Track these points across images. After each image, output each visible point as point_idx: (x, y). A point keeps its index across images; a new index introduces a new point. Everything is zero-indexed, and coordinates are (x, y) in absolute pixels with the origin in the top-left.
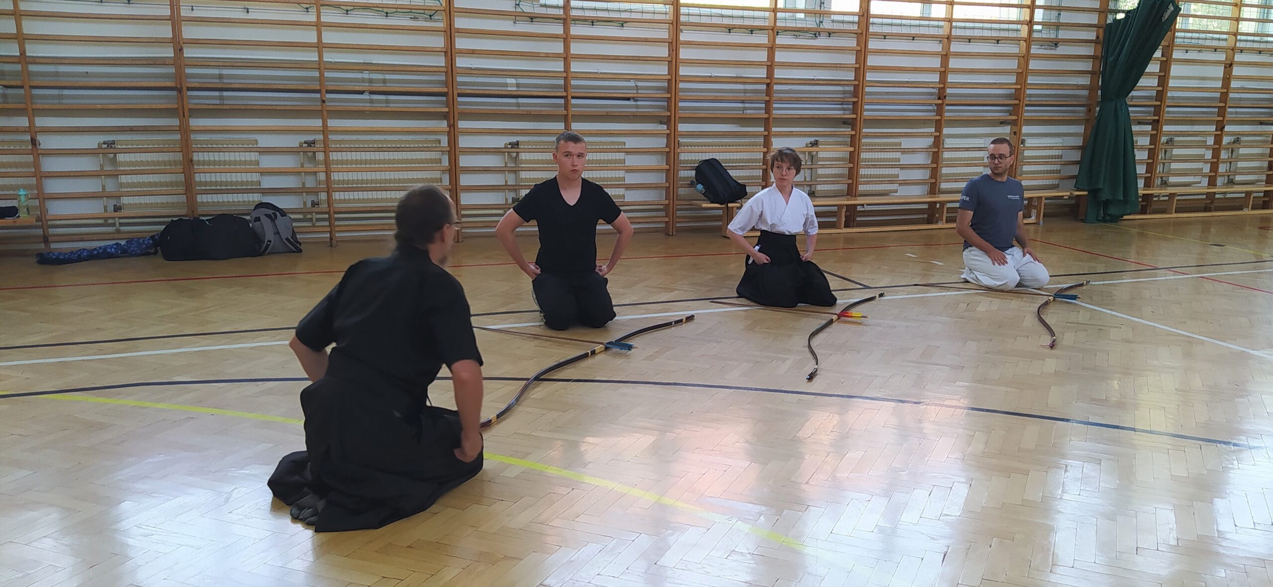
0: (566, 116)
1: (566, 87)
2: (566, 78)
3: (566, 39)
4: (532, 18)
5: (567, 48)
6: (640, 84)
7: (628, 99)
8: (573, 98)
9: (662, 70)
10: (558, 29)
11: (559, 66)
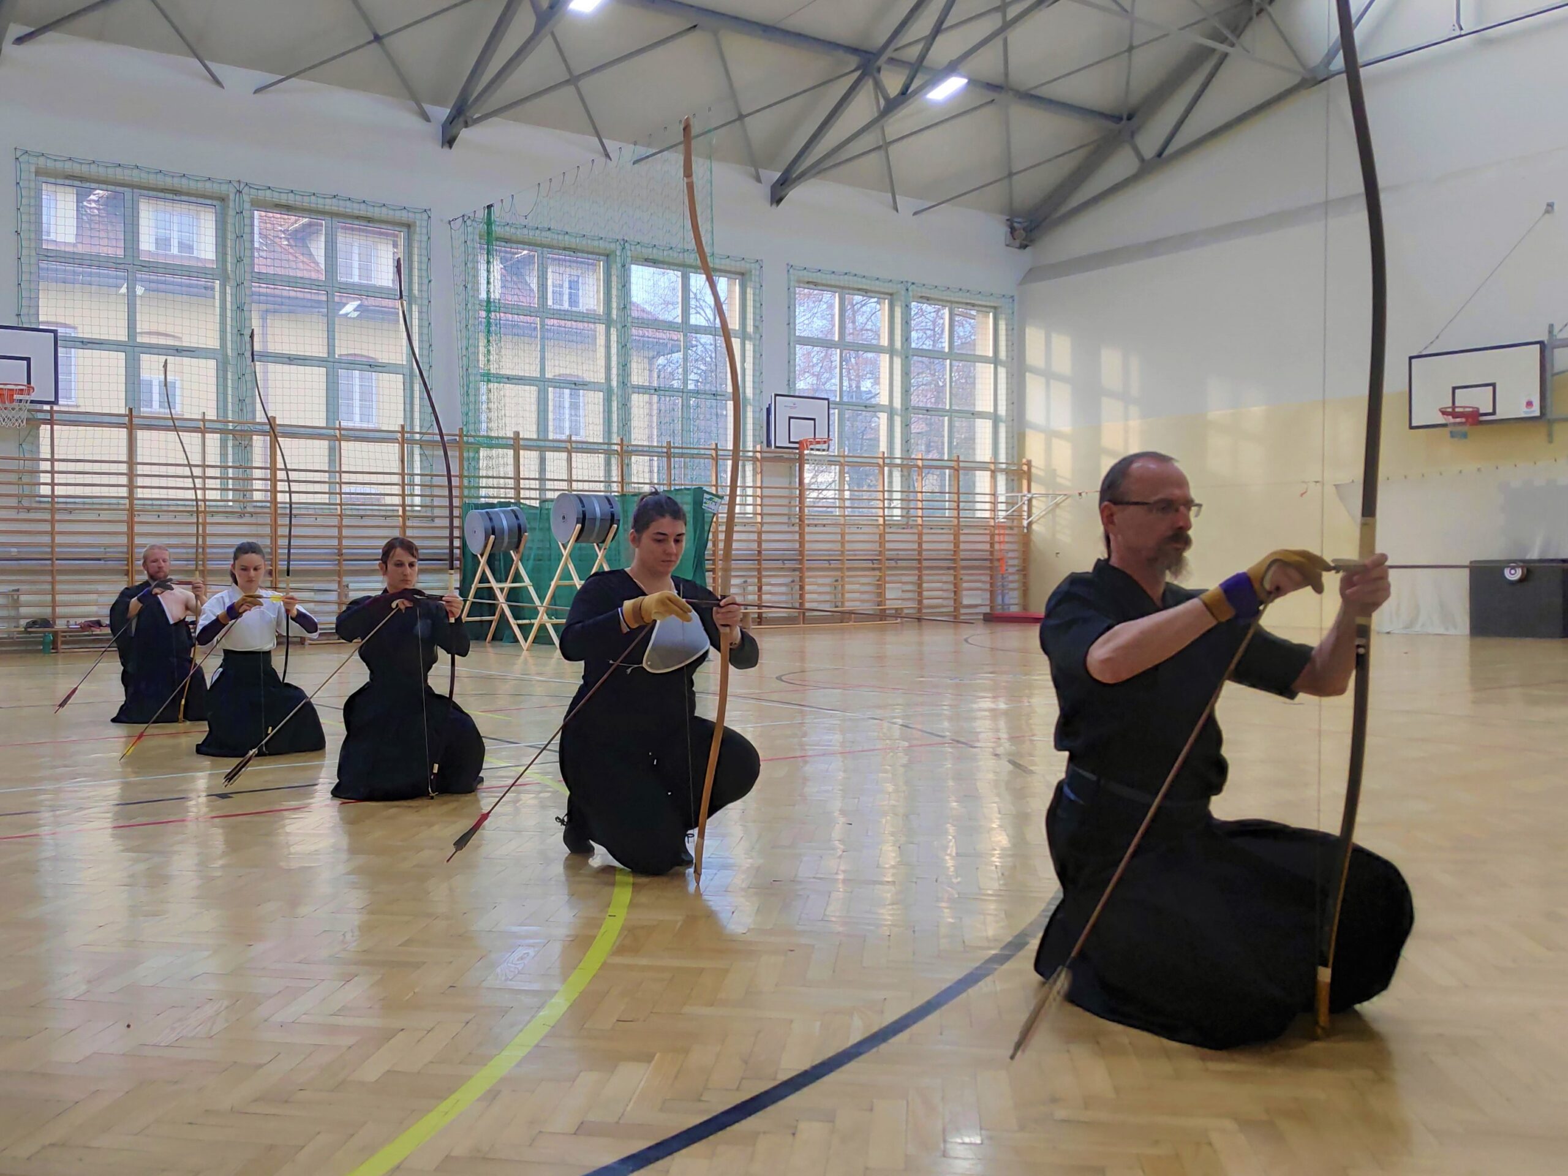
0: (52, 571)
1: (52, 553)
2: (52, 547)
3: (53, 522)
4: (29, 510)
5: (53, 527)
6: (108, 550)
7: (99, 559)
8: (57, 559)
9: (124, 540)
10: (48, 516)
11: (47, 539)
